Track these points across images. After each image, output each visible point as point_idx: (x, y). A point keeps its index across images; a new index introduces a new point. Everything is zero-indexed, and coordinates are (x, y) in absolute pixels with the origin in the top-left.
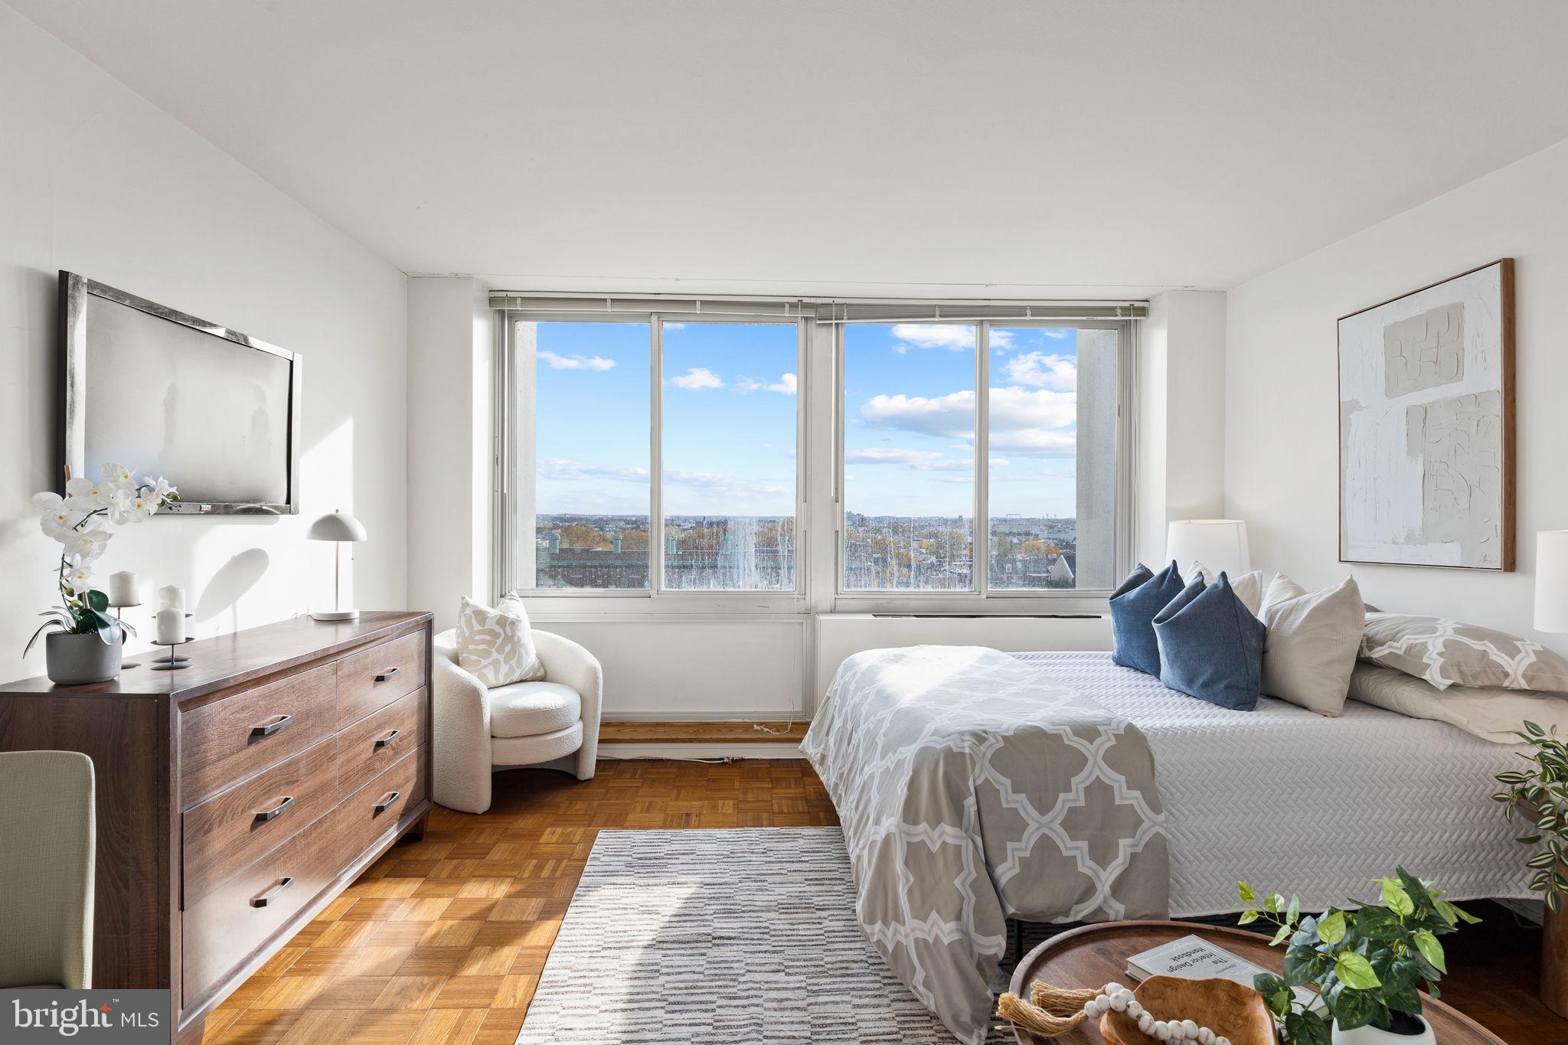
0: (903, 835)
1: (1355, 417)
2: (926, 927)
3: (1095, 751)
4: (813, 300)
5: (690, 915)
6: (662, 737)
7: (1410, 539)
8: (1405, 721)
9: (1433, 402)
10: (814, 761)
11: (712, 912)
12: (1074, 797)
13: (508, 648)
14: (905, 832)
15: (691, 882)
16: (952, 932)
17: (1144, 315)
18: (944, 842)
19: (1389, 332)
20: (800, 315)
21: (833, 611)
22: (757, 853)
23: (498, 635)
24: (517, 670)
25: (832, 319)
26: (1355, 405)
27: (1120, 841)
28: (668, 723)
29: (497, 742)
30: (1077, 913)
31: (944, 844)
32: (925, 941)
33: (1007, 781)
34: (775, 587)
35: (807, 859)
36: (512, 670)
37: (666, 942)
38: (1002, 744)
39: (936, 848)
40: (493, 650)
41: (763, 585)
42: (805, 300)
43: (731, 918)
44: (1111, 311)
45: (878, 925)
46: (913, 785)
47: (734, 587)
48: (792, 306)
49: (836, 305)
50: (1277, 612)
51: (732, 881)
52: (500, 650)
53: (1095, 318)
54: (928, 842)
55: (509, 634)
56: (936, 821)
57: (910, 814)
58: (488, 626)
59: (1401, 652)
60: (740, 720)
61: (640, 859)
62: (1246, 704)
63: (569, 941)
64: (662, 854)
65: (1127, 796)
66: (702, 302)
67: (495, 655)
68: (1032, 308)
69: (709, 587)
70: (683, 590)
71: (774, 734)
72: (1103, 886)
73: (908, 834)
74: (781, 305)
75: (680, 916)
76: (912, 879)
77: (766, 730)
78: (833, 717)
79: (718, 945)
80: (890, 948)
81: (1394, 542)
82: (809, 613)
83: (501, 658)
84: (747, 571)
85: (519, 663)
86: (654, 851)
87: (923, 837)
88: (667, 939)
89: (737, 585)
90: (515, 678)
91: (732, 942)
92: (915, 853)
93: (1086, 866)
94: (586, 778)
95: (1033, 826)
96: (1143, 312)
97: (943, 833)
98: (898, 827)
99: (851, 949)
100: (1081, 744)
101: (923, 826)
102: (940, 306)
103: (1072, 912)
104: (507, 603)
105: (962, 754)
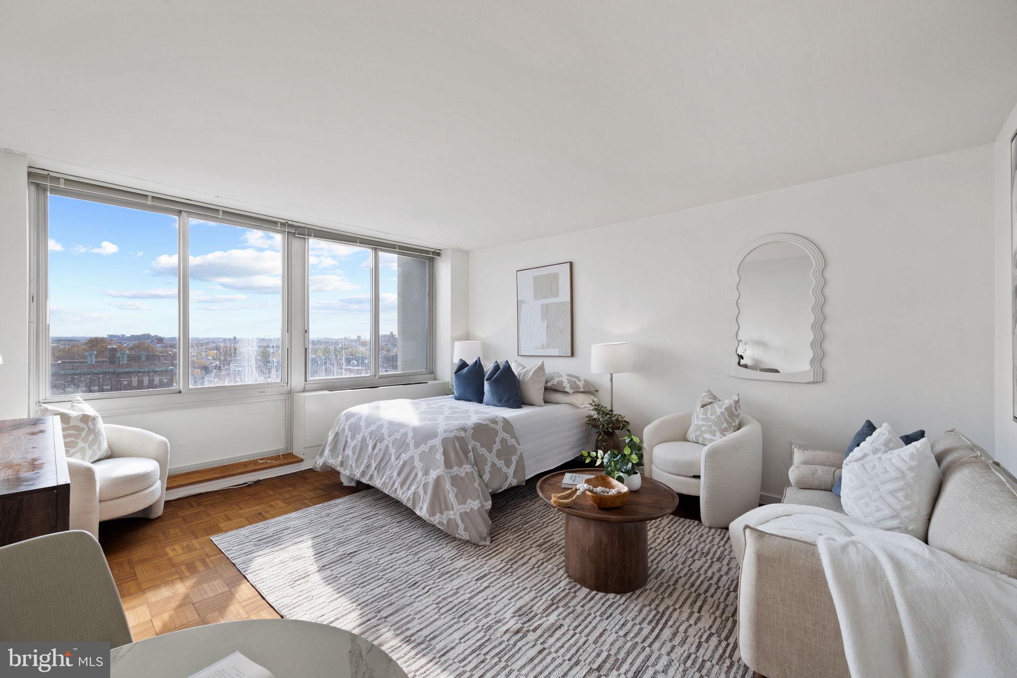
0: (448, 474)
1: (523, 306)
2: (466, 506)
3: (499, 427)
4: (294, 223)
5: (323, 551)
6: (202, 479)
7: (543, 347)
8: (557, 405)
9: (550, 303)
10: (335, 466)
11: (333, 546)
12: (497, 446)
13: (91, 438)
14: (448, 473)
15: (306, 539)
16: (478, 504)
17: (439, 256)
18: (466, 472)
19: (535, 278)
20: (287, 230)
21: (304, 391)
22: (324, 517)
23: (83, 429)
24: (98, 452)
25: (305, 235)
26: (523, 301)
27: (512, 458)
28: (196, 471)
29: (104, 504)
30: (504, 487)
31: (467, 473)
32: (466, 512)
33: (479, 444)
34: (268, 380)
35: (353, 511)
36: (94, 453)
37: (326, 565)
38: (472, 431)
39: (463, 476)
40: (79, 441)
41: (261, 380)
42: (290, 222)
43: (345, 545)
44: (428, 252)
45: (438, 515)
46: (445, 453)
47: (241, 382)
48: (282, 224)
49: (307, 228)
50: (521, 373)
51: (327, 531)
52: (85, 440)
53: (423, 254)
54: (459, 474)
55: (92, 427)
56: (460, 464)
57: (448, 465)
58: (72, 423)
59: (555, 384)
60: (247, 460)
61: (259, 540)
62: (519, 406)
63: (269, 587)
64: (271, 534)
65: (512, 442)
66: (223, 211)
67: (81, 444)
68: (399, 246)
69: (224, 383)
70: (205, 386)
71: (275, 463)
72: (510, 474)
73: (450, 473)
74: (276, 223)
75: (318, 554)
76: (456, 490)
77: (269, 461)
78: (346, 442)
79: (353, 556)
80: (445, 522)
81: (537, 349)
82: (290, 393)
83: (86, 445)
84: (250, 372)
85: (99, 448)
86: (264, 534)
87: (457, 472)
88: (325, 564)
89: (243, 381)
90: (96, 459)
91: (357, 553)
92: (455, 480)
93: (505, 469)
94: (158, 516)
95: (489, 459)
96: (439, 254)
97: (465, 468)
98: (444, 471)
99: (411, 535)
100: (494, 426)
101: (455, 468)
102: (359, 238)
103: (503, 487)
104: (77, 406)
105: (463, 437)
